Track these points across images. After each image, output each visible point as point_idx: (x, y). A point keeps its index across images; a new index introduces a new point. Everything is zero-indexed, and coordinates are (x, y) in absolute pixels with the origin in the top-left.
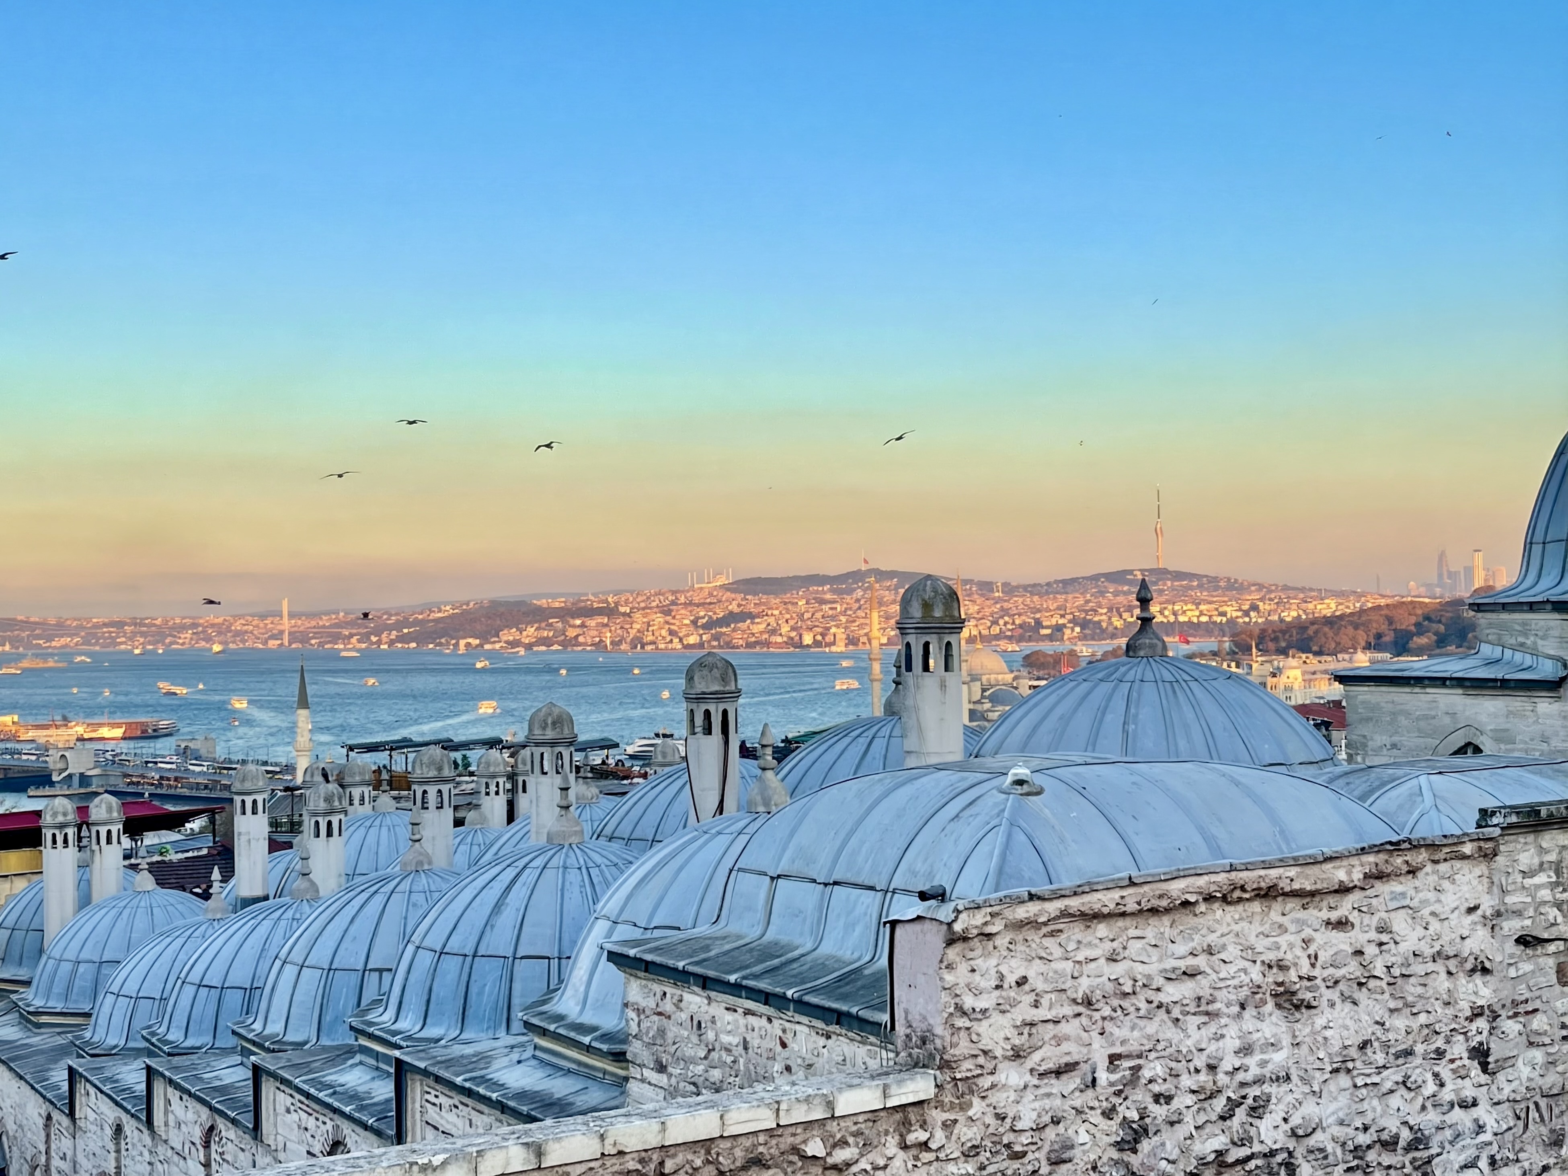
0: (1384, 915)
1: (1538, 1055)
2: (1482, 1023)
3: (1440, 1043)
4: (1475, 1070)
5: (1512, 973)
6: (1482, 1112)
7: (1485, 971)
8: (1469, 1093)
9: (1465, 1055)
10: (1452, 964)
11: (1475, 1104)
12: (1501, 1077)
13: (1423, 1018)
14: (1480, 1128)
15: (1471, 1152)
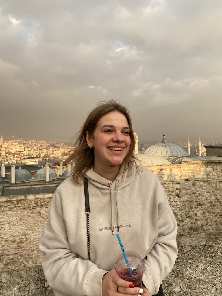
0: (161, 175)
1: (188, 196)
2: (178, 191)
3: (170, 193)
4: (177, 197)
5: (184, 184)
6: (178, 203)
7: (179, 184)
8: (176, 200)
9: (175, 195)
10: (173, 182)
11: (177, 202)
12: (182, 198)
13: (168, 189)
14: (177, 205)
15: (176, 208)
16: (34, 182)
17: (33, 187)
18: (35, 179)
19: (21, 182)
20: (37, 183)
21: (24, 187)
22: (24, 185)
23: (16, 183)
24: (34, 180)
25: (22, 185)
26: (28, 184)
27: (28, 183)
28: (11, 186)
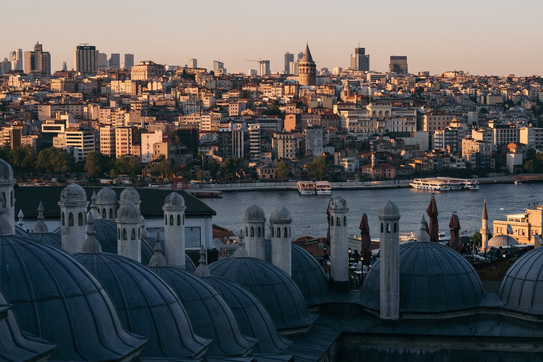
16: (499, 320)
17: (492, 347)
18: (500, 304)
19: (429, 317)
20: (511, 331)
21: (447, 345)
22: (445, 332)
23: (406, 317)
24: (498, 308)
25: (436, 332)
26: (462, 330)
27: (465, 321)
28: (381, 335)
